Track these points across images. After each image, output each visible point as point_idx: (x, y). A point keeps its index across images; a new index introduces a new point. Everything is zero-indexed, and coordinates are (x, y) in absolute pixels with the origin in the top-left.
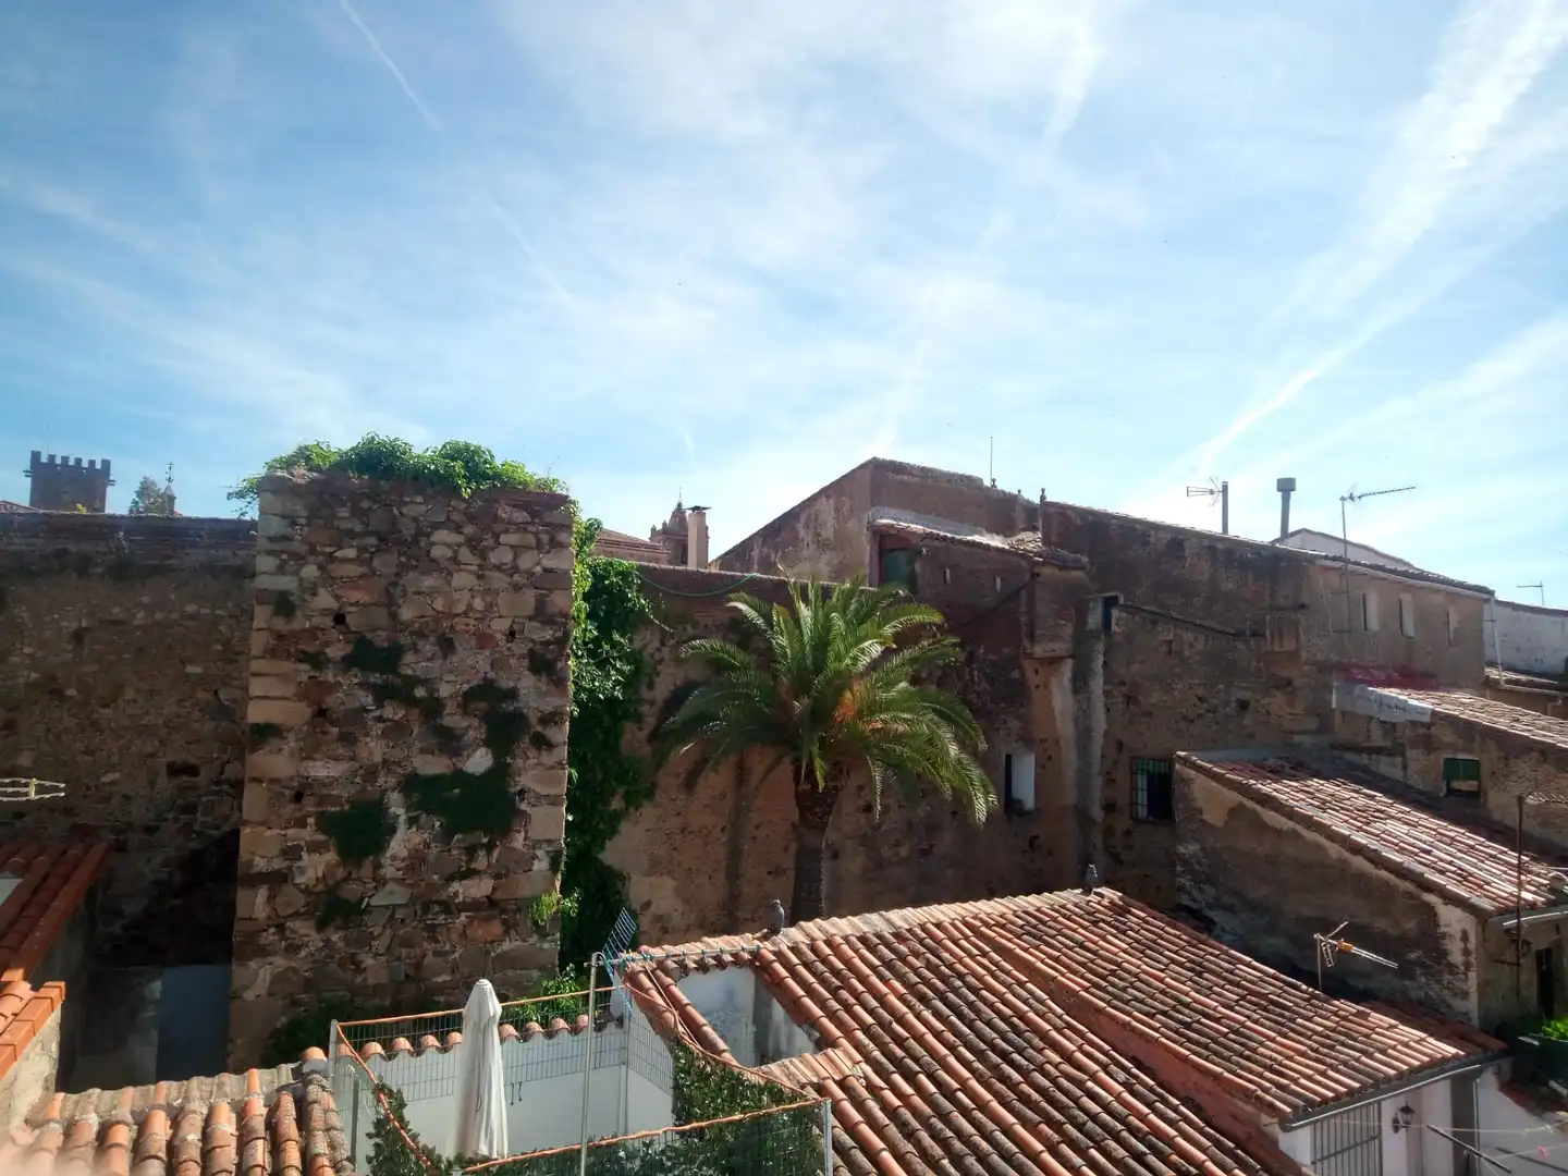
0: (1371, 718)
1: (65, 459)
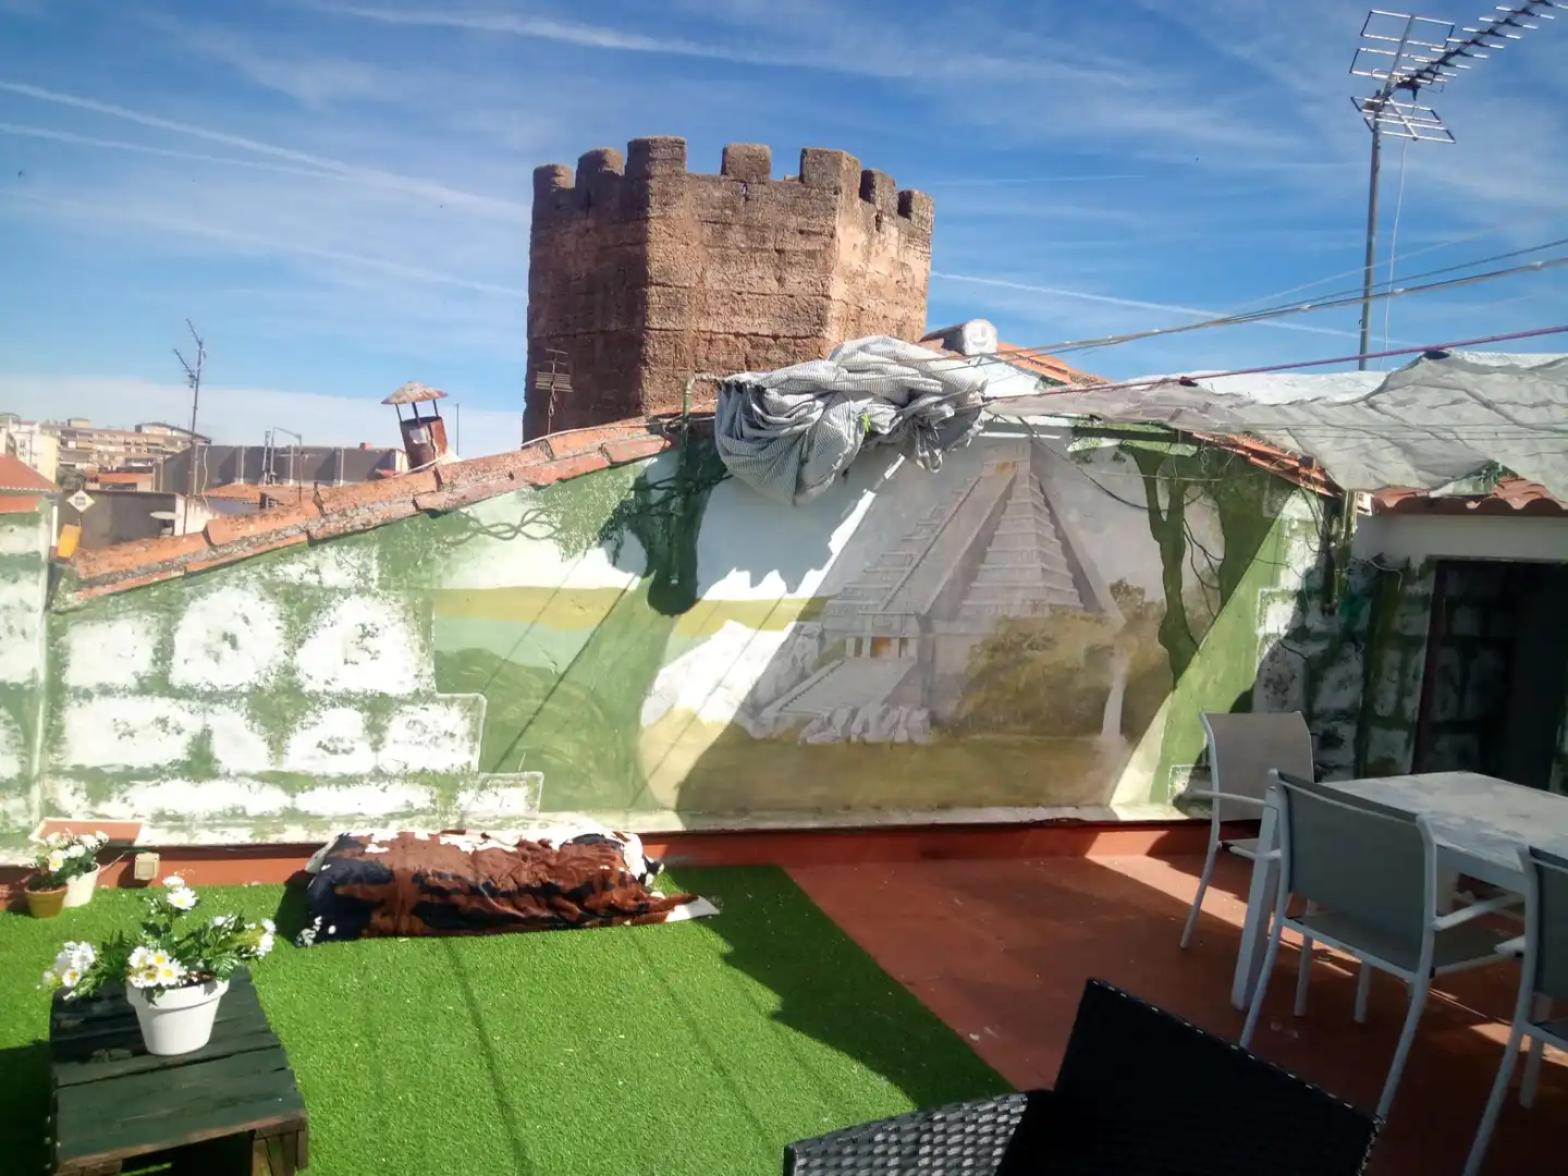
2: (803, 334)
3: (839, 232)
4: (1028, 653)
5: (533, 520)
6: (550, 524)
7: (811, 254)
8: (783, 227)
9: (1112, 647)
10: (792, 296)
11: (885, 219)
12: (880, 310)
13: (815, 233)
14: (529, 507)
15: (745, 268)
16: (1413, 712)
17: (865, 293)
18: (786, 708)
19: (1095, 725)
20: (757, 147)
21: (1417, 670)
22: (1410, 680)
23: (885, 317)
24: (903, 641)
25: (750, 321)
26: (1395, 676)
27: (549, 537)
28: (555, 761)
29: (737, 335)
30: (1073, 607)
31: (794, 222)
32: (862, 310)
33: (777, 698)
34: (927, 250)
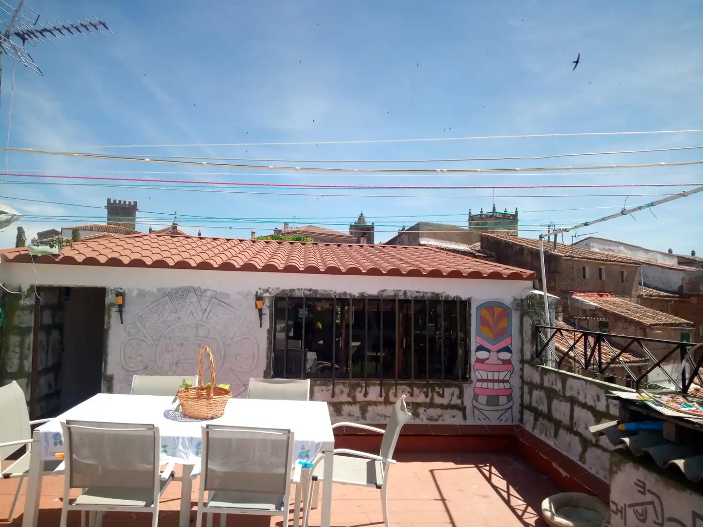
0: (579, 308)
1: (120, 201)
16: (29, 368)
21: (29, 344)
22: (26, 351)
26: (18, 350)
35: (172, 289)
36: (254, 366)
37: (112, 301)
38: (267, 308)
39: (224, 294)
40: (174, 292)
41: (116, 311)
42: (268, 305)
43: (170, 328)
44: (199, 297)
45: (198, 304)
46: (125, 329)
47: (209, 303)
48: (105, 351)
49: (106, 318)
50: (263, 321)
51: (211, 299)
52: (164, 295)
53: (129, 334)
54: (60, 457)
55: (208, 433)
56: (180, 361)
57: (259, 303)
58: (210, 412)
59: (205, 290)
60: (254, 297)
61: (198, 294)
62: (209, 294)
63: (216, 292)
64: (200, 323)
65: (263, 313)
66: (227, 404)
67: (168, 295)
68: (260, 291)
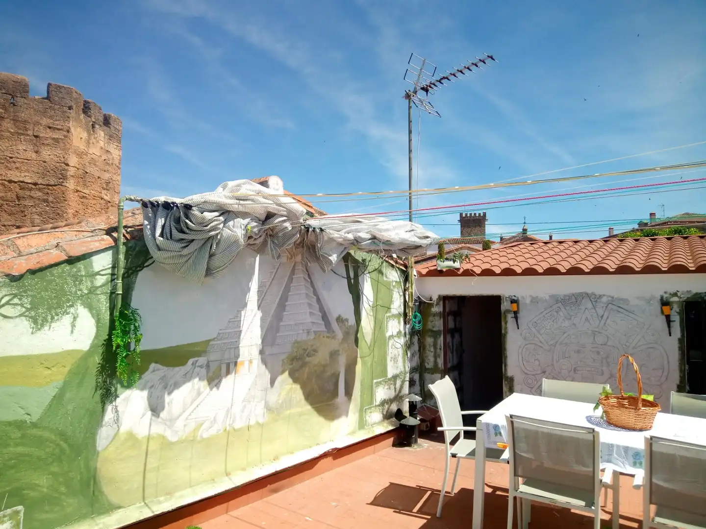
2: (52, 183)
3: (72, 130)
4: (308, 359)
5: (7, 303)
6: (22, 305)
7: (56, 140)
8: (37, 123)
9: (338, 351)
10: (45, 162)
11: (97, 126)
12: (97, 174)
13: (59, 129)
14: (4, 293)
15: (14, 143)
16: (441, 365)
17: (87, 164)
18: (190, 417)
19: (335, 394)
20: (20, 77)
21: (440, 346)
22: (438, 350)
23: (99, 178)
24: (251, 362)
25: (18, 174)
26: (432, 349)
27: (21, 315)
28: (33, 494)
29: (10, 181)
30: (323, 331)
31: (45, 121)
32: (87, 173)
33: (184, 412)
34: (120, 145)
35: (565, 296)
36: (664, 379)
37: (507, 308)
38: (676, 314)
39: (622, 299)
40: (567, 298)
41: (512, 317)
42: (678, 310)
43: (565, 335)
44: (594, 303)
45: (594, 311)
46: (521, 335)
47: (606, 309)
48: (505, 354)
49: (503, 324)
50: (672, 329)
51: (608, 304)
52: (557, 302)
53: (525, 339)
54: (500, 446)
55: (651, 444)
56: (578, 368)
57: (666, 309)
58: (638, 424)
59: (600, 296)
60: (660, 303)
61: (593, 300)
62: (604, 299)
63: (613, 298)
64: (597, 330)
65: (671, 320)
66: (656, 417)
67: (561, 302)
68: (665, 296)
